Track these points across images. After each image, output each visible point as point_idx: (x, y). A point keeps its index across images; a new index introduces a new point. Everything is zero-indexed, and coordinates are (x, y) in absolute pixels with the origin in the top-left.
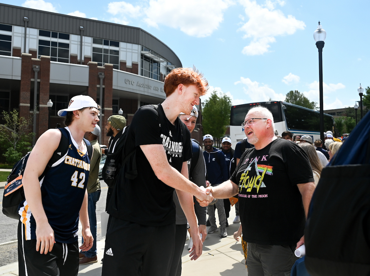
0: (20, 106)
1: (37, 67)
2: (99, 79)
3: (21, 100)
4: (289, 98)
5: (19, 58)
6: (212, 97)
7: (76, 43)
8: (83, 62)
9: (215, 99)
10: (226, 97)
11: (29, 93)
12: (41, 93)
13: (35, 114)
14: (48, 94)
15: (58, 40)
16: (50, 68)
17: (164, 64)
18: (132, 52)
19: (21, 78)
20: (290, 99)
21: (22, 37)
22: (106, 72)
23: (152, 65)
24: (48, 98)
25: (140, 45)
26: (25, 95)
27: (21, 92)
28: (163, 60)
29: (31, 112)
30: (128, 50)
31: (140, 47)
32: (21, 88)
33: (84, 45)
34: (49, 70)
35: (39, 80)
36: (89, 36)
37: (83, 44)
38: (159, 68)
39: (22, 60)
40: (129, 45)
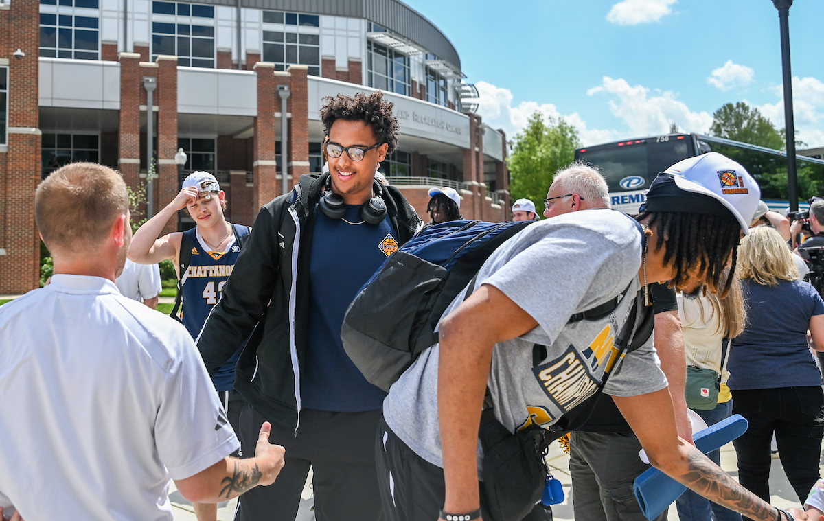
0: (120, 164)
1: (151, 80)
2: (279, 100)
3: (122, 151)
4: (722, 122)
5: (114, 63)
6: (532, 128)
7: (228, 23)
8: (244, 63)
9: (538, 131)
10: (564, 126)
11: (138, 135)
12: (160, 135)
13: (150, 180)
14: (175, 137)
15: (190, 21)
16: (176, 81)
17: (419, 58)
18: (348, 37)
19: (121, 105)
20: (724, 125)
21: (118, 19)
22: (292, 84)
23: (392, 62)
24: (176, 145)
25: (365, 19)
26: (129, 140)
27: (122, 135)
28: (416, 50)
29: (143, 176)
30: (338, 33)
31: (364, 23)
32: (122, 125)
33: (245, 28)
34: (176, 84)
35: (156, 108)
36: (256, 7)
37: (242, 25)
38: (407, 67)
39: (121, 67)
40: (341, 21)
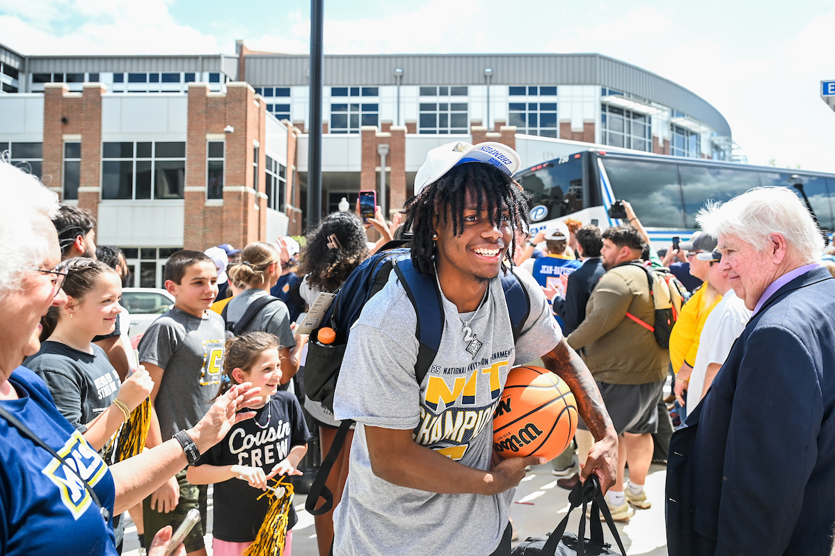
7: (480, 99)
12: (392, 190)
14: (404, 191)
15: (449, 100)
16: (405, 146)
17: (663, 116)
18: (583, 102)
19: (362, 168)
21: (393, 103)
23: (629, 121)
24: (404, 197)
25: (599, 85)
28: (659, 110)
30: (574, 99)
31: (597, 90)
32: (362, 183)
34: (404, 149)
35: (388, 169)
36: (502, 84)
37: (491, 99)
38: (647, 125)
39: (362, 138)
